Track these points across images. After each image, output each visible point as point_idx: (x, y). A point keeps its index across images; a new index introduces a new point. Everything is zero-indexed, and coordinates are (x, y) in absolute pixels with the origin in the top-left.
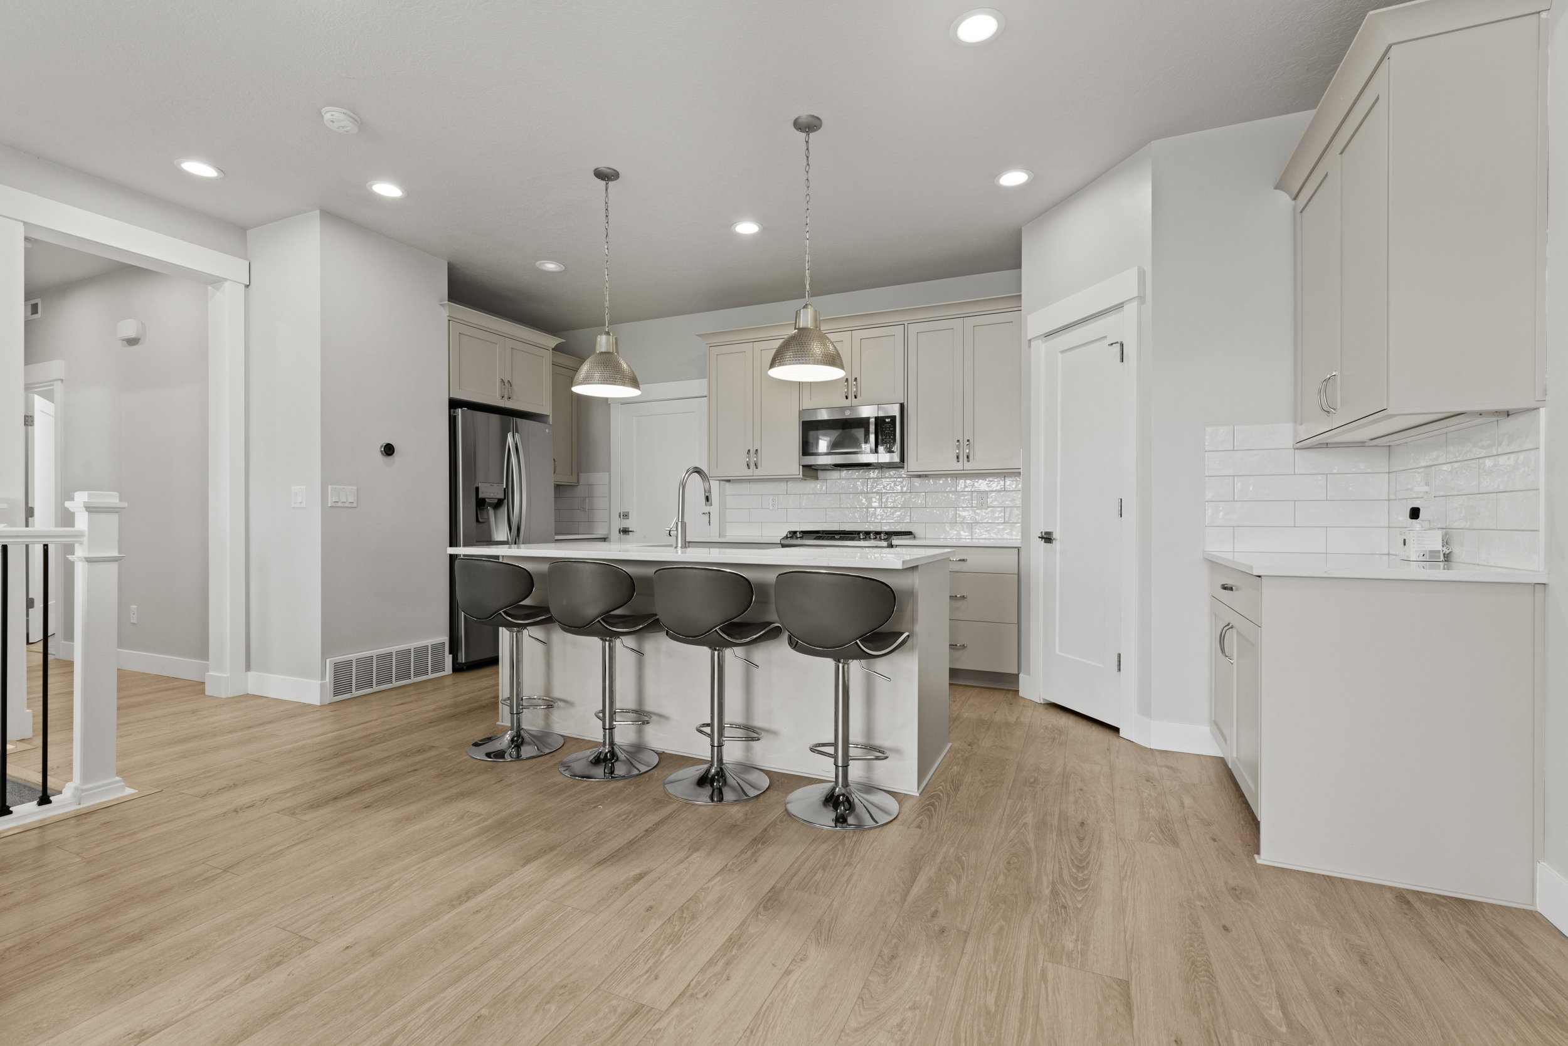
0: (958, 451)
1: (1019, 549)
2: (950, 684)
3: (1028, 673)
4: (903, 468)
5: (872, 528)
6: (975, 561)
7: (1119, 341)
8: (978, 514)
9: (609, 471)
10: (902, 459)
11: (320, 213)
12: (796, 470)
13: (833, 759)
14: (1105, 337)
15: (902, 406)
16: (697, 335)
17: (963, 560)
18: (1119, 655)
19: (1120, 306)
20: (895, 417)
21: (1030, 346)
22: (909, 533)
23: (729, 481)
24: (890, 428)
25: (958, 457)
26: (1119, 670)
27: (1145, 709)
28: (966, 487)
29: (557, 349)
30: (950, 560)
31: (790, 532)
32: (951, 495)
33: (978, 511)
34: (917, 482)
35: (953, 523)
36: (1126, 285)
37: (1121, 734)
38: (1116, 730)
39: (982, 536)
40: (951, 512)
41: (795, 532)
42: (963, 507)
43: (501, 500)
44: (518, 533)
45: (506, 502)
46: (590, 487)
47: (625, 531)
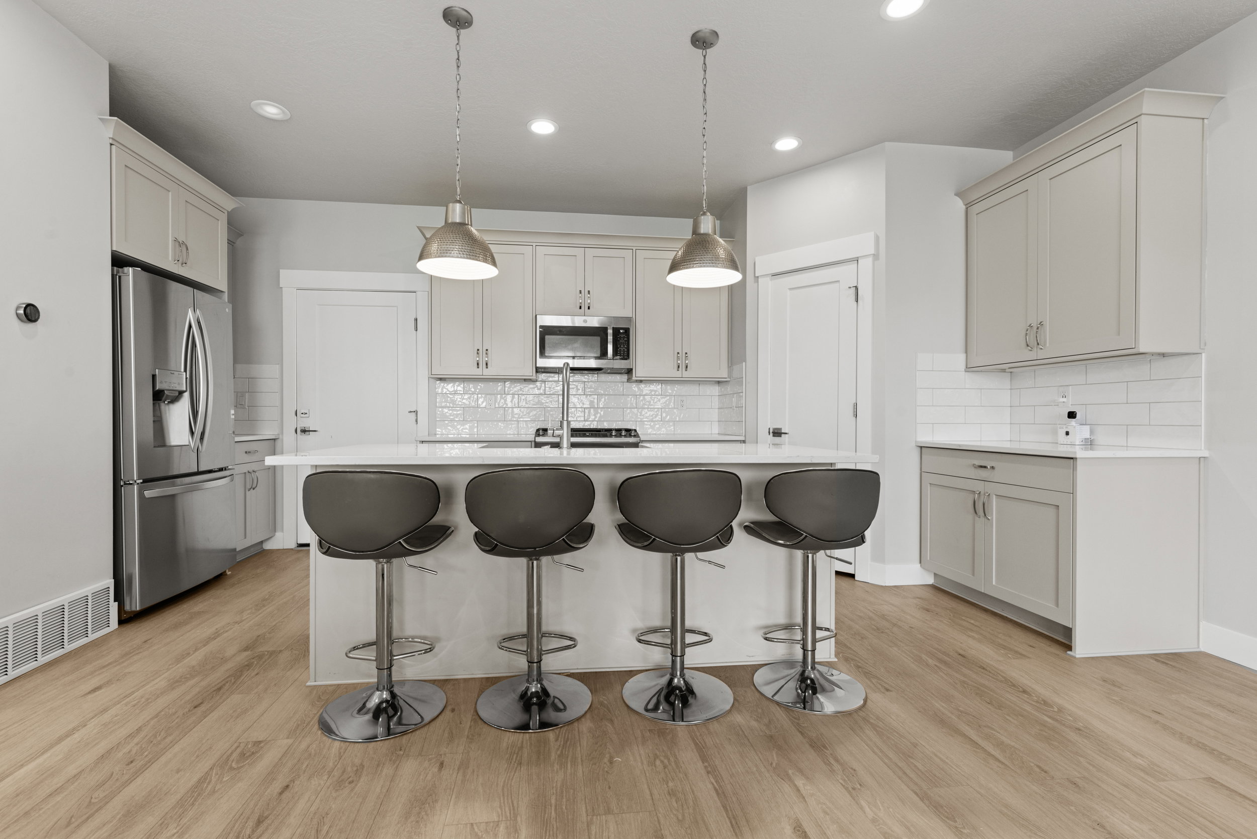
7: (853, 286)
9: (281, 363)
12: (531, 372)
14: (841, 281)
19: (856, 260)
20: (629, 329)
21: (757, 282)
23: (442, 379)
24: (624, 338)
27: (879, 557)
37: (856, 578)
38: (852, 576)
43: (181, 393)
44: (203, 434)
45: (186, 395)
46: (251, 380)
47: (304, 431)
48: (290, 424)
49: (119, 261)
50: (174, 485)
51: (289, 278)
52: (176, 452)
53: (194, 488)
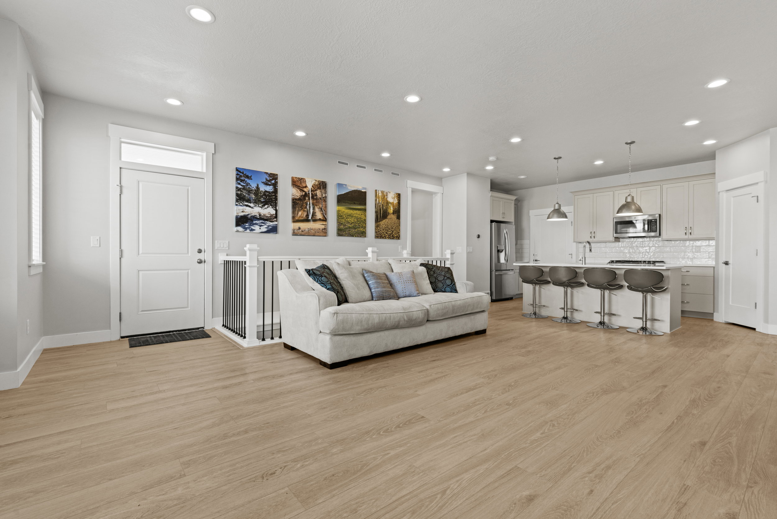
0: (686, 231)
1: (714, 267)
2: (681, 316)
3: (718, 312)
4: (660, 237)
5: (648, 260)
6: (693, 272)
7: (756, 195)
8: (696, 255)
9: (529, 239)
10: (660, 235)
11: (467, 174)
12: (612, 239)
13: (642, 320)
14: (751, 193)
15: (660, 215)
16: (571, 192)
17: (688, 271)
18: (756, 303)
19: (757, 183)
20: (656, 219)
21: (719, 194)
22: (663, 262)
23: (580, 243)
24: (654, 223)
25: (686, 234)
26: (756, 308)
27: (766, 321)
28: (690, 244)
29: (516, 200)
30: (682, 271)
31: (611, 261)
32: (682, 247)
33: (695, 253)
34: (666, 242)
35: (683, 258)
36: (759, 176)
37: (757, 330)
38: (754, 329)
39: (697, 263)
40: (683, 254)
41: (613, 261)
42: (688, 252)
43: (503, 250)
44: (507, 260)
45: (504, 251)
46: (522, 245)
47: (536, 260)
48: (532, 258)
49: (492, 221)
50: (501, 272)
51: (532, 213)
52: (502, 264)
53: (506, 274)
